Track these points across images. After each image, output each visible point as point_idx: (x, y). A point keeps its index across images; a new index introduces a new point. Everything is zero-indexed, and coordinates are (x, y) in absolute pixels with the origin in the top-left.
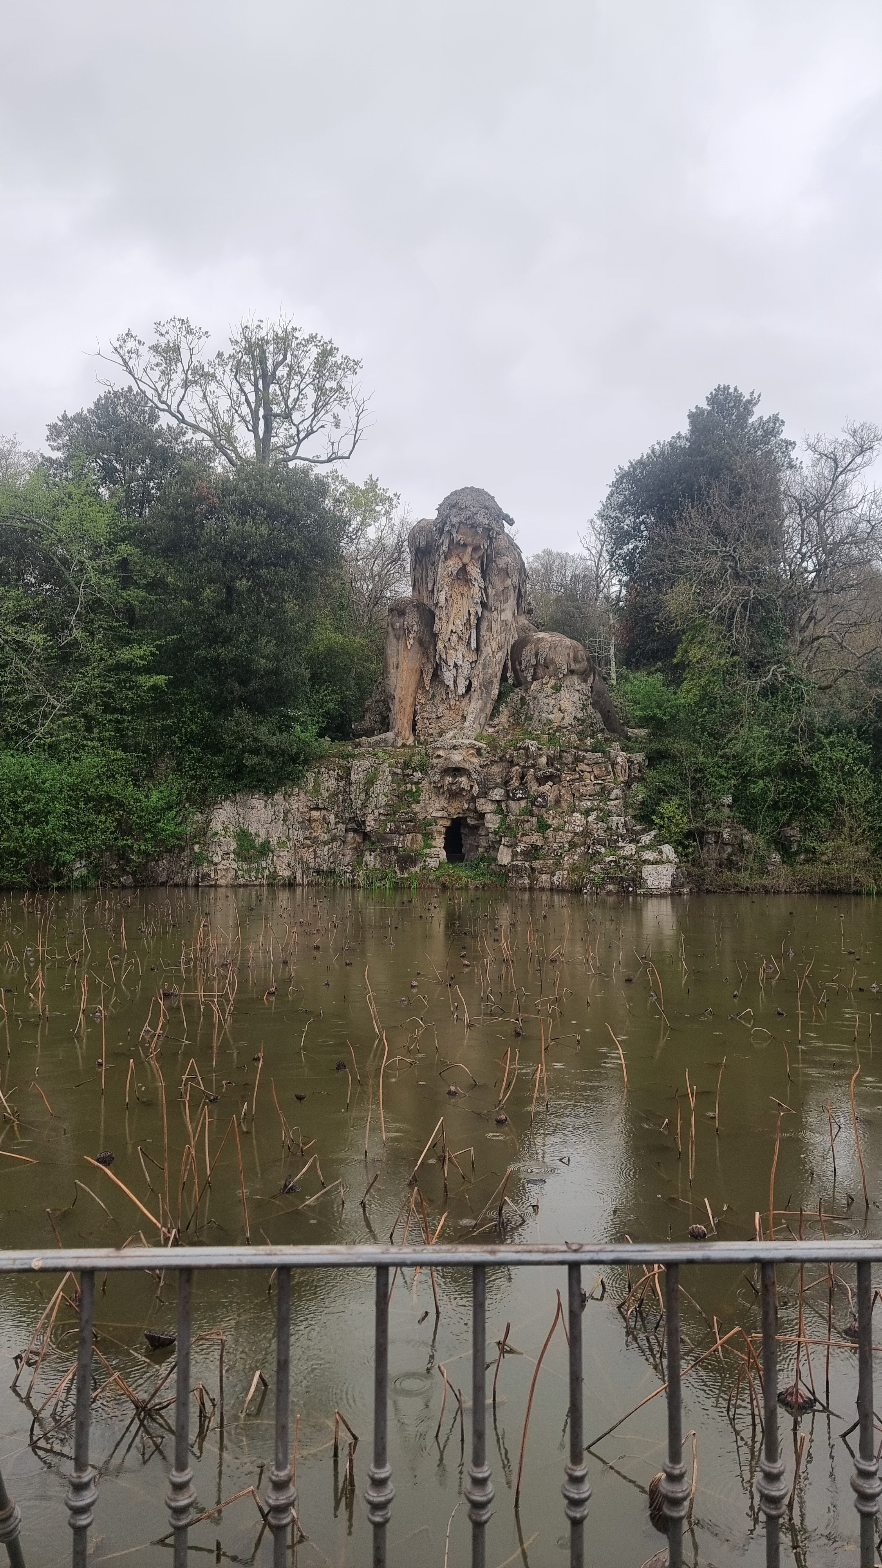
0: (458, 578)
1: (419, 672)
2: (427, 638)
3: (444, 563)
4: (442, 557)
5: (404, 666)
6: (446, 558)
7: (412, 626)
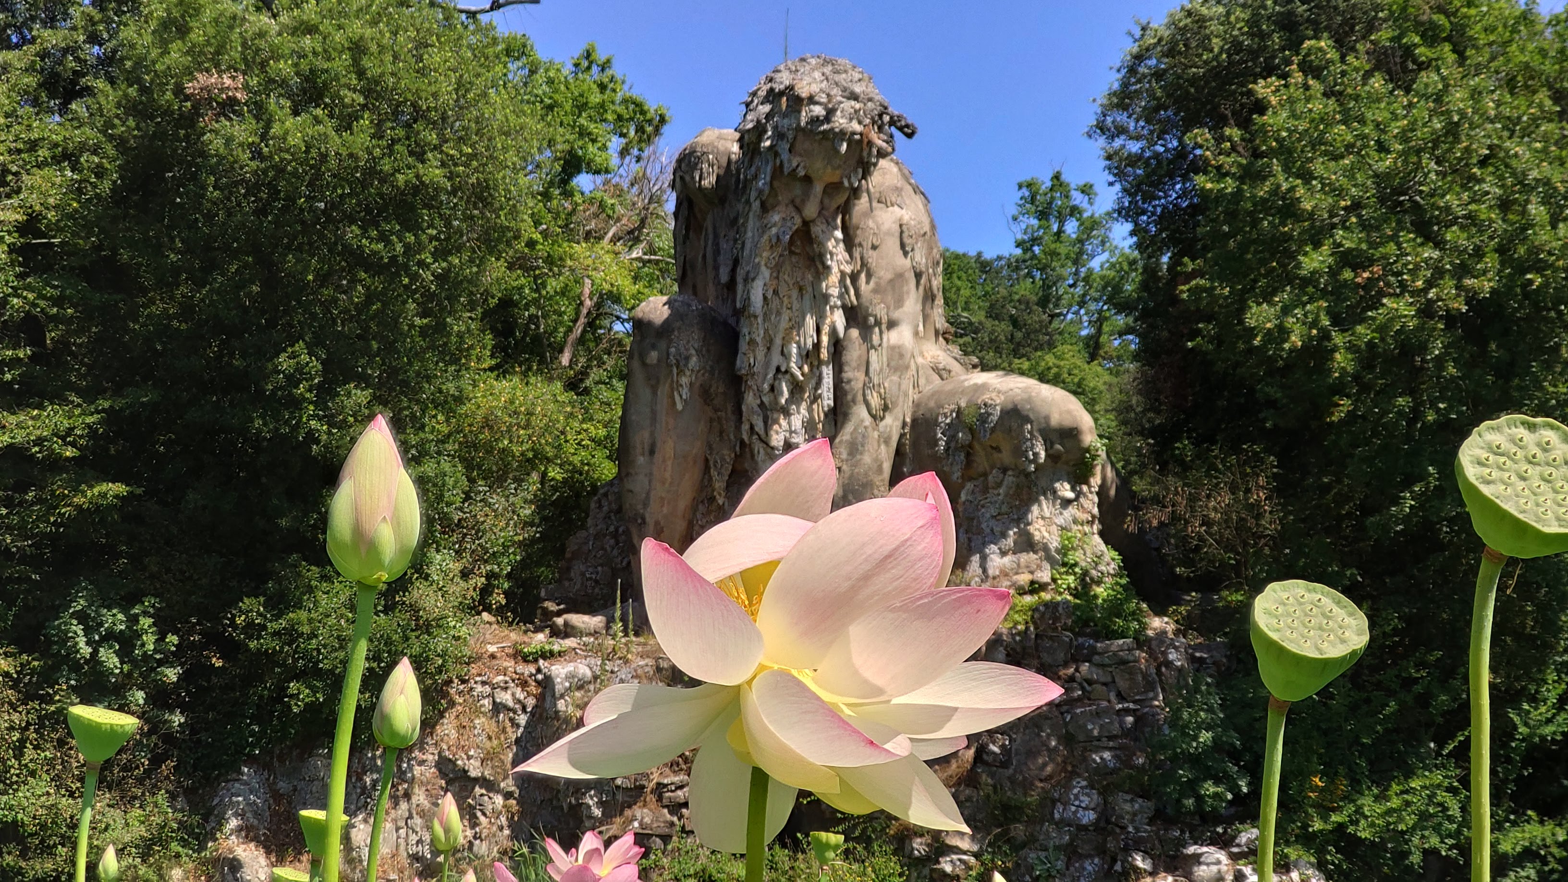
0: (792, 253)
1: (701, 464)
2: (719, 387)
3: (760, 218)
4: (756, 205)
5: (668, 448)
6: (765, 208)
7: (687, 358)
